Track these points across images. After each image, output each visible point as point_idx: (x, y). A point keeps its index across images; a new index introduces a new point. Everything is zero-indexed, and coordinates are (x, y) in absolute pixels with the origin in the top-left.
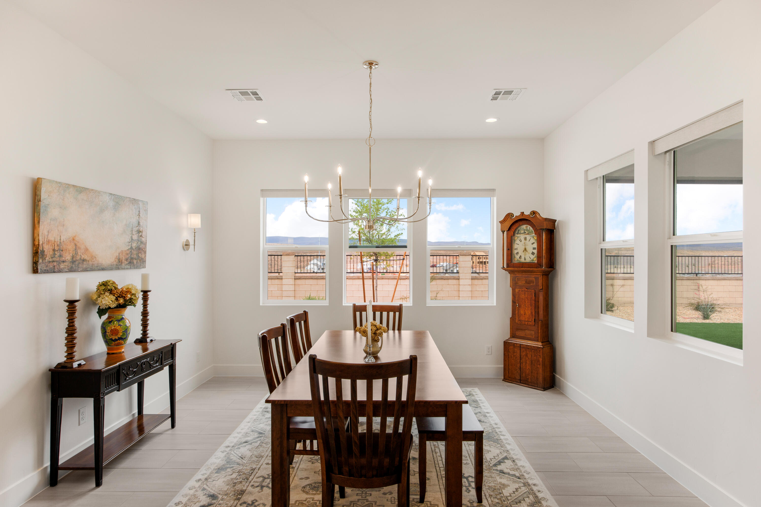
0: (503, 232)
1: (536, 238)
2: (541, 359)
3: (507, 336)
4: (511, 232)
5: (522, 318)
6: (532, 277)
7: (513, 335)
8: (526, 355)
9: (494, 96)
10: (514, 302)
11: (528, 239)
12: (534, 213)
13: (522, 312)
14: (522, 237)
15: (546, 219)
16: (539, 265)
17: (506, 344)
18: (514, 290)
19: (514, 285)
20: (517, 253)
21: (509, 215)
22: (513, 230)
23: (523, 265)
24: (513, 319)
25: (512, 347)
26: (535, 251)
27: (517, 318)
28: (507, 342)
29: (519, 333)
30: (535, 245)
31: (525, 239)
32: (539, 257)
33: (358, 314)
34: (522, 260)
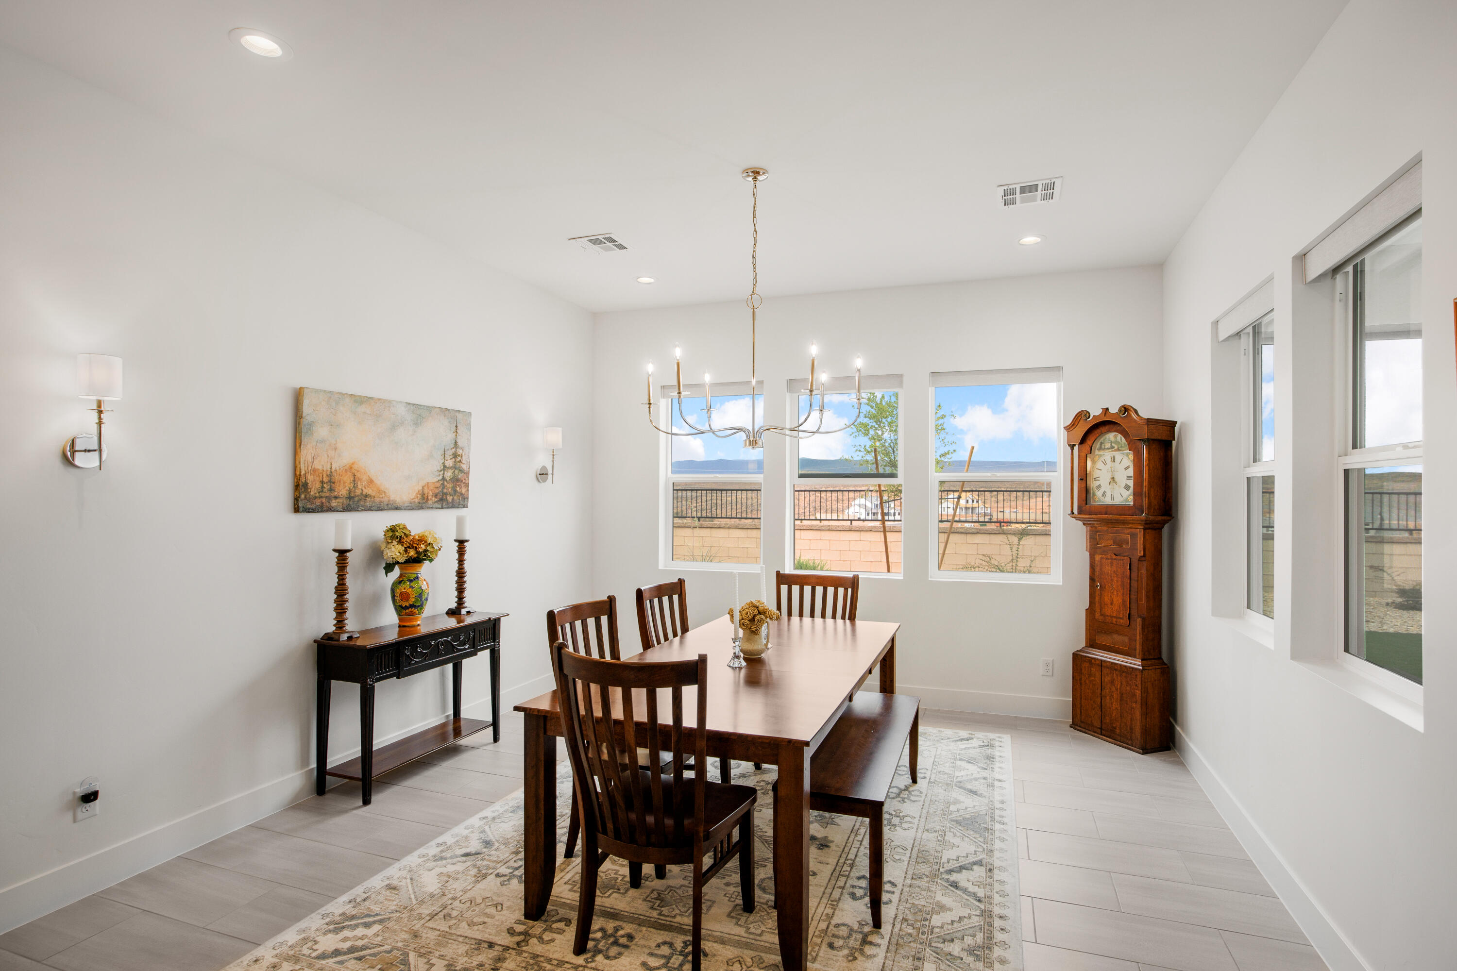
0: (1072, 447)
1: (1131, 457)
2: (1138, 693)
3: (1080, 643)
4: (1086, 447)
5: (1108, 611)
6: (1125, 534)
7: (1092, 643)
8: (1112, 682)
9: (1006, 198)
10: (1092, 580)
11: (1118, 459)
12: (1125, 409)
13: (1106, 599)
14: (1107, 455)
15: (1149, 421)
16: (1136, 509)
17: (1077, 657)
18: (1092, 557)
19: (1094, 547)
20: (1099, 487)
21: (1081, 416)
22: (1089, 442)
23: (1108, 509)
24: (1090, 612)
25: (1087, 665)
26: (1131, 483)
27: (1098, 610)
28: (1078, 655)
29: (1101, 639)
30: (1131, 472)
31: (1113, 460)
32: (1137, 494)
33: (784, 588)
34: (1108, 501)
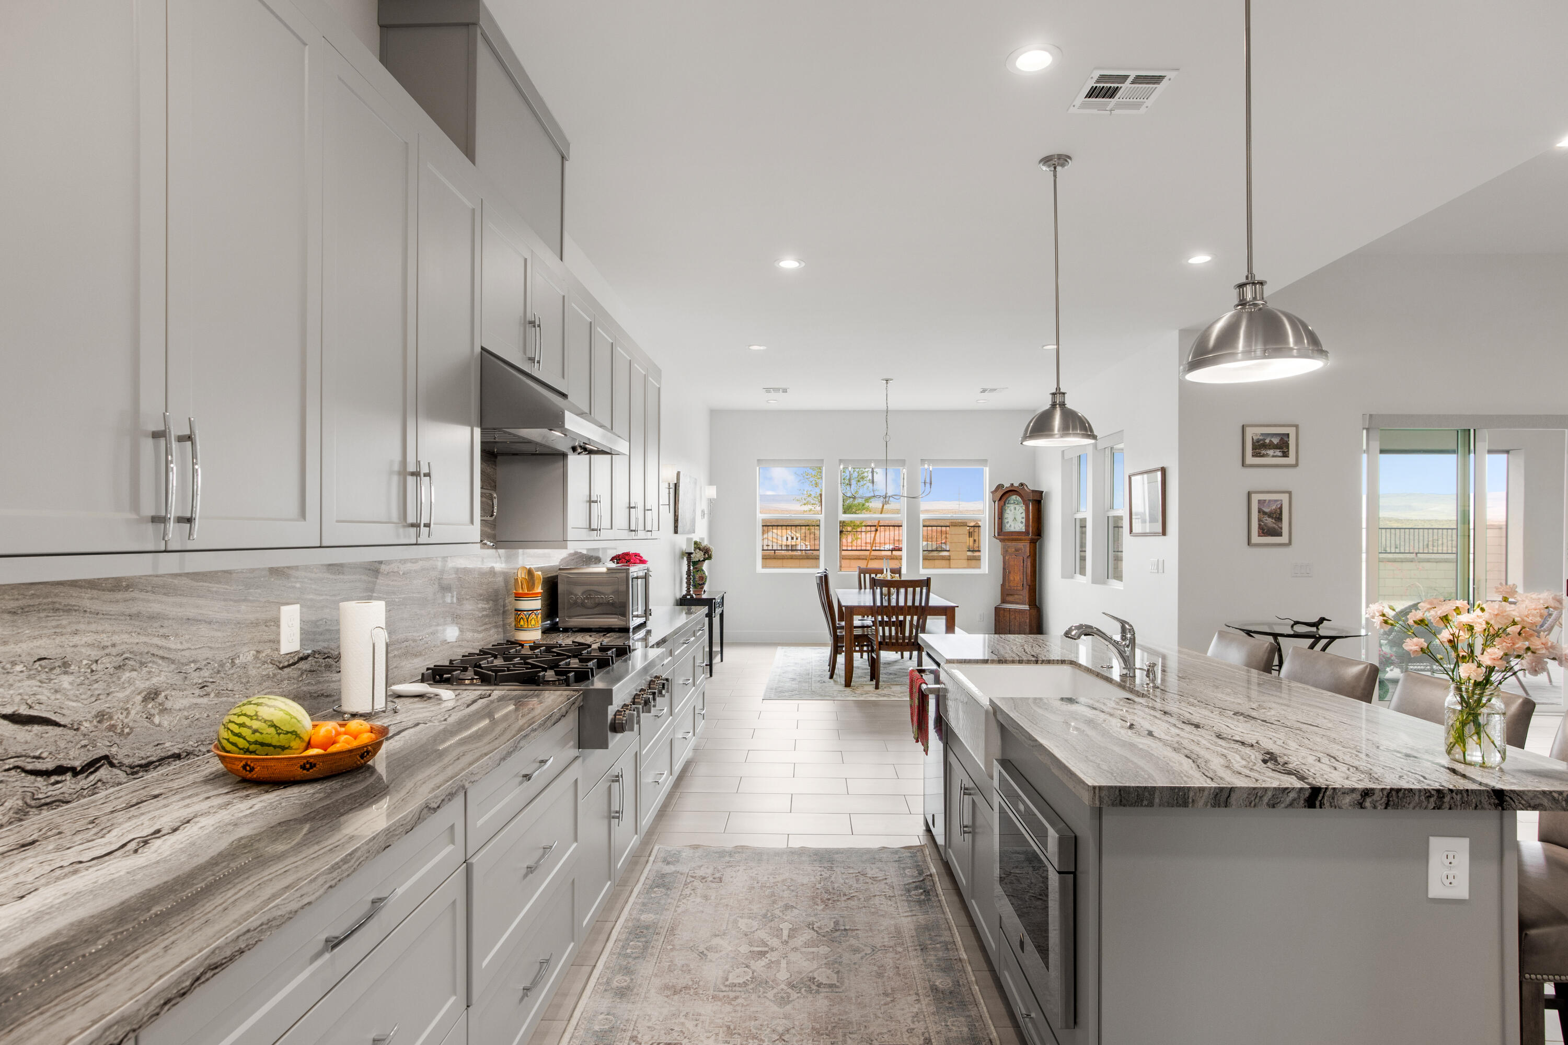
0: (995, 502)
1: (1024, 508)
2: (1028, 621)
3: (999, 602)
4: (1002, 502)
5: (1011, 584)
6: (1020, 545)
7: (1004, 601)
8: (1015, 618)
10: (1004, 569)
11: (1017, 508)
12: (1022, 484)
13: (1012, 578)
14: (1012, 507)
15: (1033, 491)
16: (1027, 533)
17: (997, 610)
18: (1004, 558)
19: (1005, 552)
20: (1008, 522)
21: (1000, 486)
22: (1003, 500)
23: (1012, 533)
24: (1003, 586)
25: (1002, 612)
26: (1024, 520)
27: (1007, 584)
28: (997, 606)
29: (1010, 598)
30: (1024, 515)
31: (1015, 509)
32: (1027, 526)
34: (1012, 529)
